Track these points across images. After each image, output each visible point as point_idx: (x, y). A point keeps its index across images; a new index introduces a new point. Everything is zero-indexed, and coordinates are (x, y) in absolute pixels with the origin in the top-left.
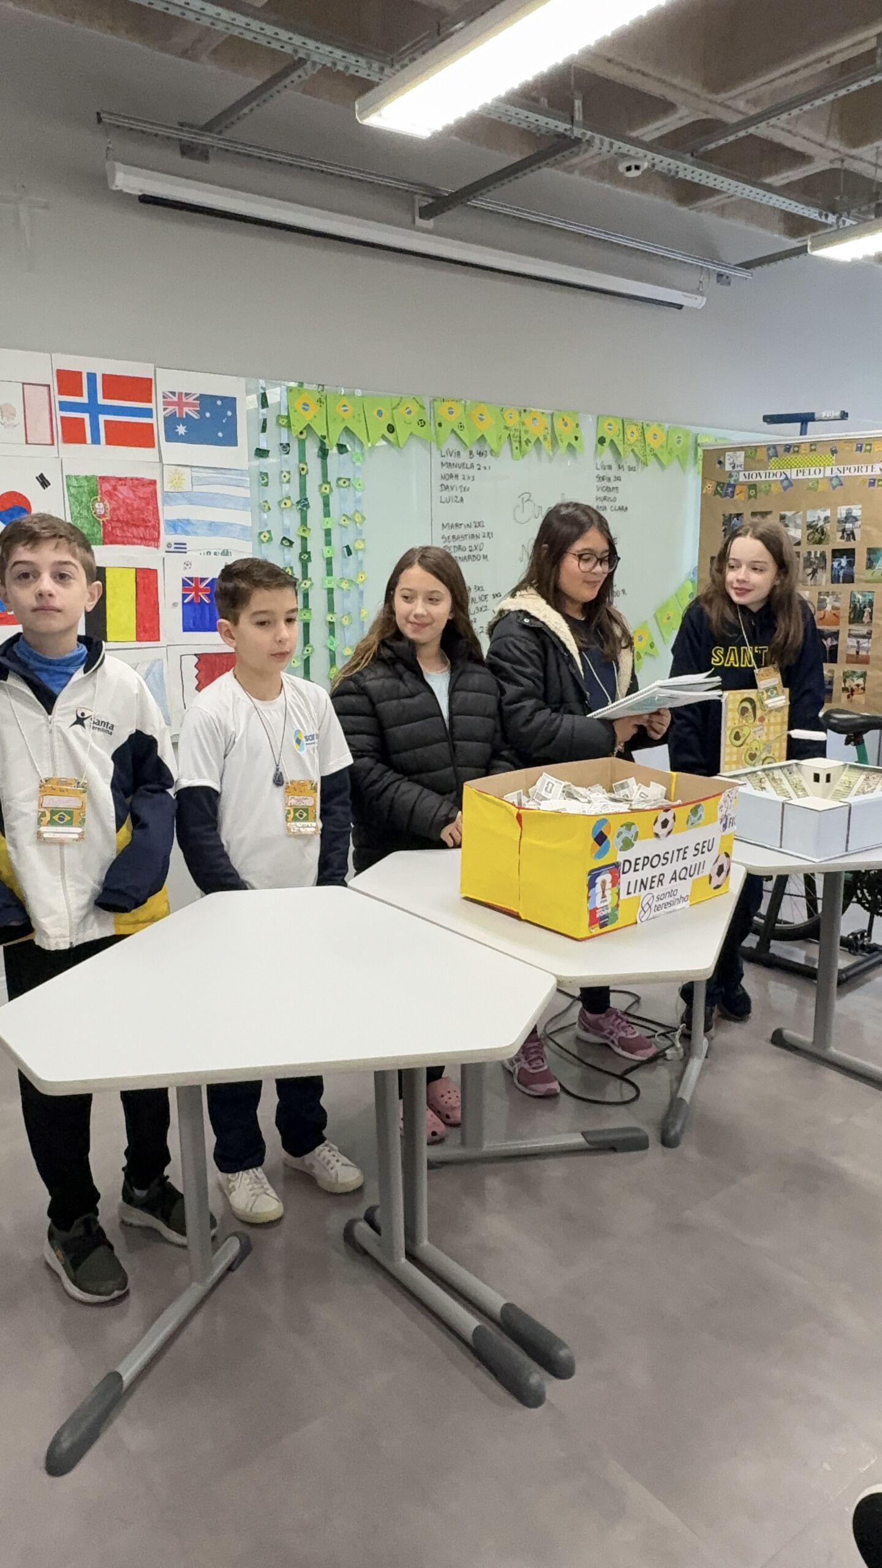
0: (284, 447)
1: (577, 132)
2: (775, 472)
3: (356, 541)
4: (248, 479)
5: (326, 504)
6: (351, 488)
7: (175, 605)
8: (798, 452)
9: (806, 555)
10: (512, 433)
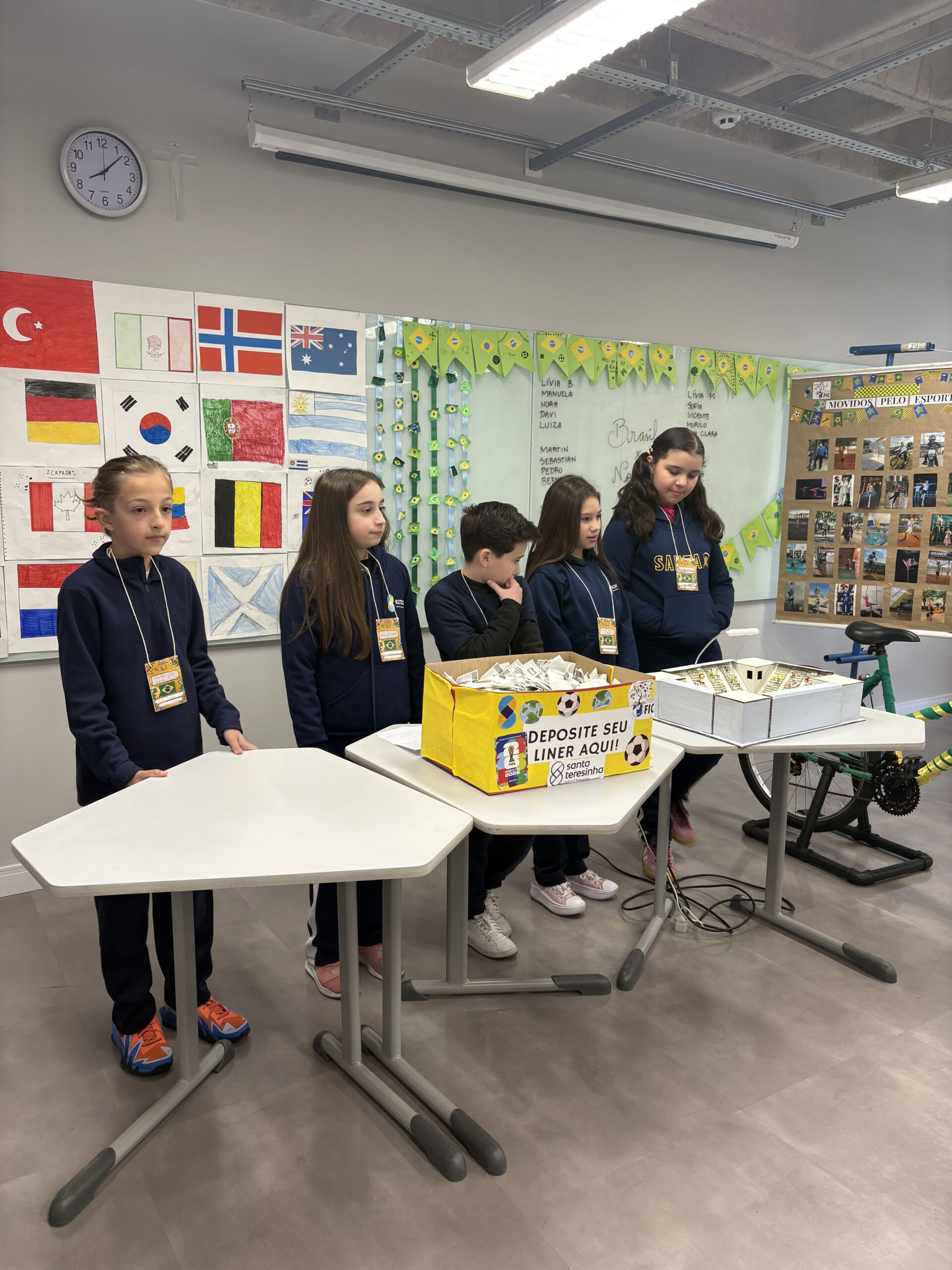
0: (398, 376)
1: (673, 90)
2: (860, 400)
3: (462, 462)
4: (365, 405)
5: (434, 428)
6: (458, 414)
7: (296, 516)
8: (883, 381)
9: (888, 480)
10: (609, 364)
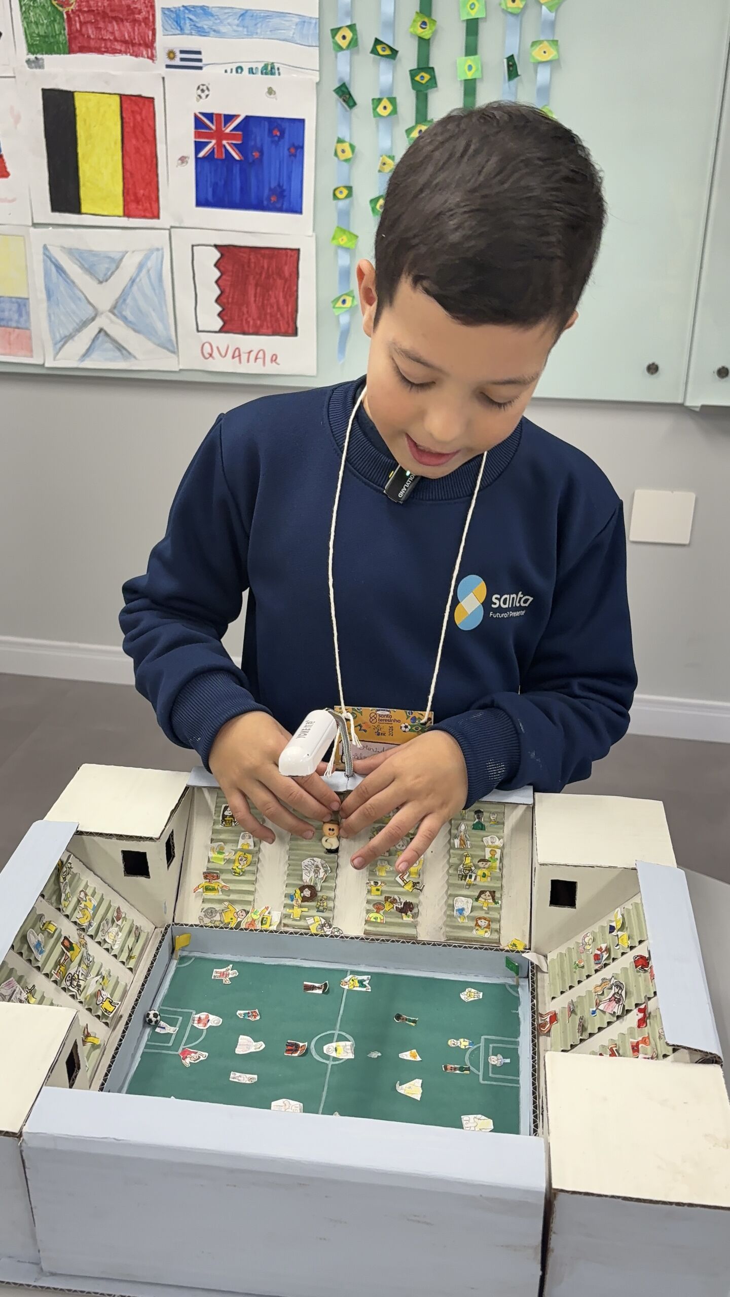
3: (536, 44)
7: (183, 160)
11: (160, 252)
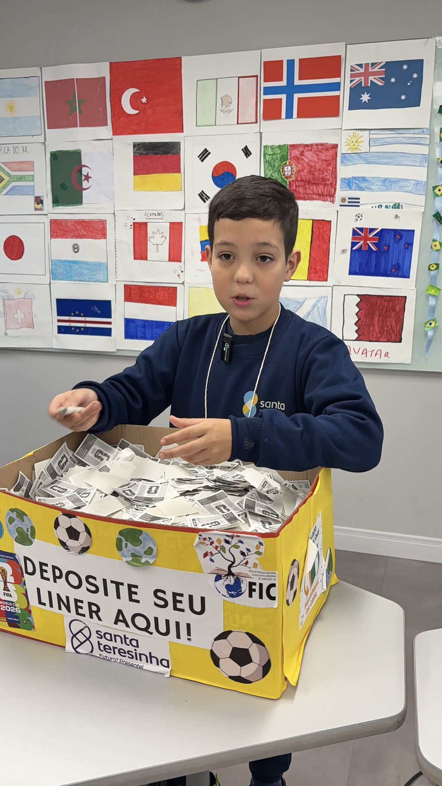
4: (428, 136)
7: (344, 251)
11: (326, 298)
